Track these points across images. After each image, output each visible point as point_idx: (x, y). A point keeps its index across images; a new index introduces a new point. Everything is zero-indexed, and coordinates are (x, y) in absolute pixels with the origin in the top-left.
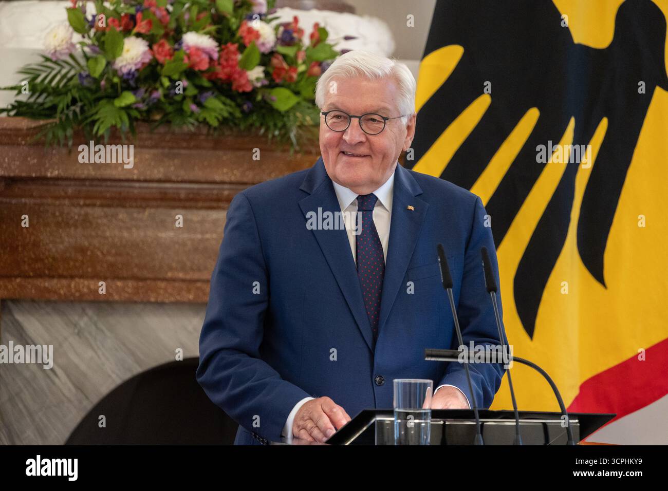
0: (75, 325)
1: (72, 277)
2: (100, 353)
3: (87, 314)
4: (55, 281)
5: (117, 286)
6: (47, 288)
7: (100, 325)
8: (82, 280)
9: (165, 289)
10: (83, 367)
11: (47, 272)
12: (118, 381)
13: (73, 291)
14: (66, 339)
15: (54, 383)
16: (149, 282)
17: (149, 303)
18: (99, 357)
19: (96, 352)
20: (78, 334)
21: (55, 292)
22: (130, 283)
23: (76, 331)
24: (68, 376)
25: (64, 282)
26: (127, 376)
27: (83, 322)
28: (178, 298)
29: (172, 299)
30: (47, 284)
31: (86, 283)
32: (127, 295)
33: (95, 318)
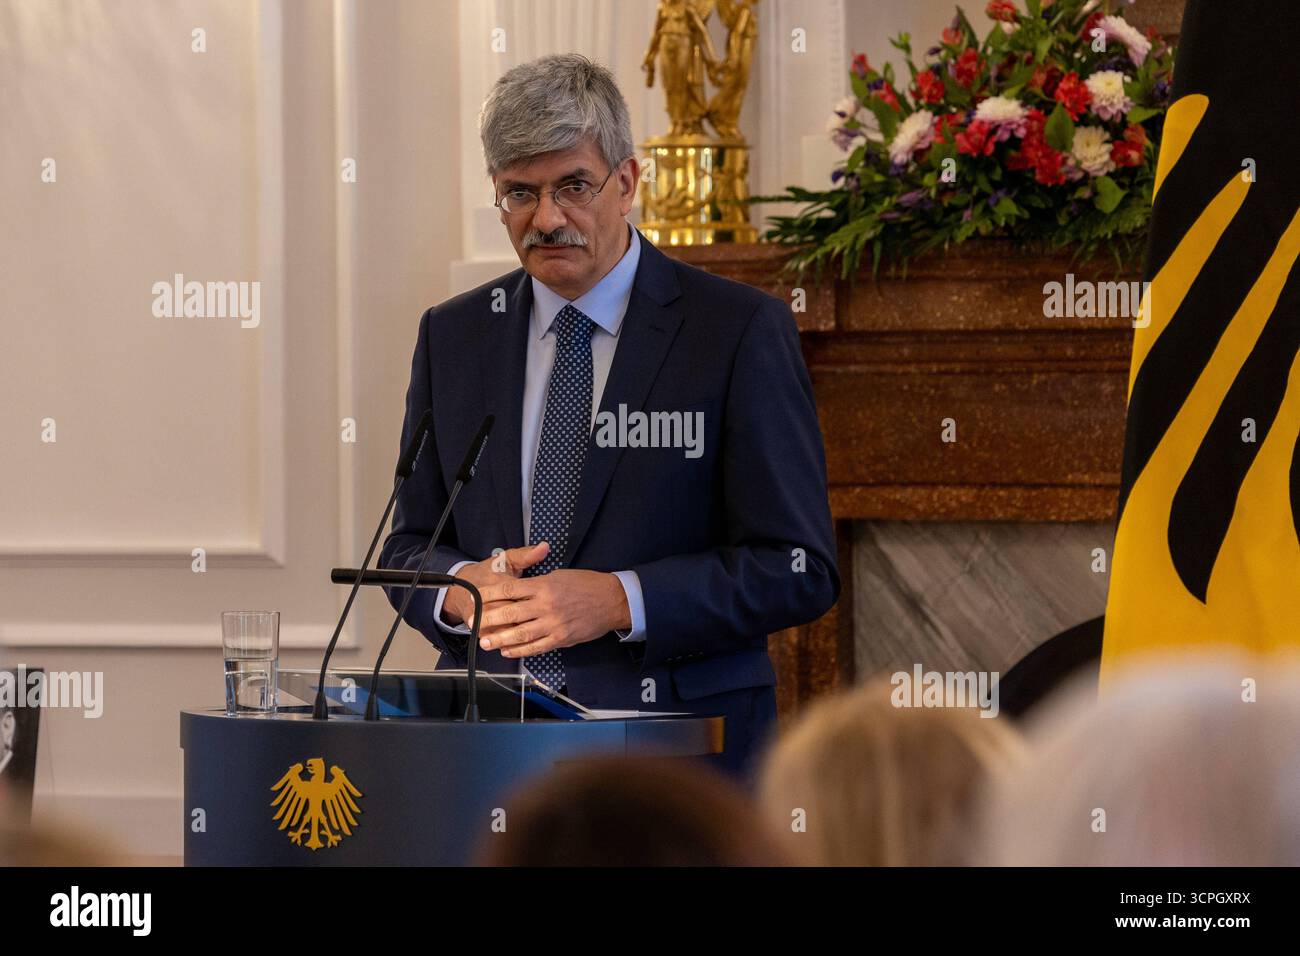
0: (966, 559)
1: (934, 485)
2: (1002, 601)
3: (982, 543)
4: (910, 490)
5: (999, 498)
6: (899, 501)
7: (1001, 558)
8: (947, 489)
9: (1070, 500)
10: (978, 623)
11: (892, 477)
12: (1031, 647)
13: (937, 505)
14: (952, 580)
15: (938, 649)
16: (1045, 490)
17: (1052, 523)
18: (1000, 607)
19: (996, 600)
20: (971, 571)
21: (911, 508)
22: (1019, 493)
23: (968, 567)
24: (957, 635)
25: (923, 492)
26: (1045, 638)
27: (978, 553)
28: (1091, 514)
29: (1083, 517)
30: (898, 497)
31: (955, 492)
32: (1014, 511)
33: (994, 548)
